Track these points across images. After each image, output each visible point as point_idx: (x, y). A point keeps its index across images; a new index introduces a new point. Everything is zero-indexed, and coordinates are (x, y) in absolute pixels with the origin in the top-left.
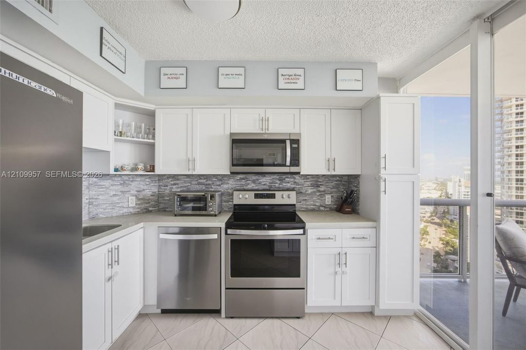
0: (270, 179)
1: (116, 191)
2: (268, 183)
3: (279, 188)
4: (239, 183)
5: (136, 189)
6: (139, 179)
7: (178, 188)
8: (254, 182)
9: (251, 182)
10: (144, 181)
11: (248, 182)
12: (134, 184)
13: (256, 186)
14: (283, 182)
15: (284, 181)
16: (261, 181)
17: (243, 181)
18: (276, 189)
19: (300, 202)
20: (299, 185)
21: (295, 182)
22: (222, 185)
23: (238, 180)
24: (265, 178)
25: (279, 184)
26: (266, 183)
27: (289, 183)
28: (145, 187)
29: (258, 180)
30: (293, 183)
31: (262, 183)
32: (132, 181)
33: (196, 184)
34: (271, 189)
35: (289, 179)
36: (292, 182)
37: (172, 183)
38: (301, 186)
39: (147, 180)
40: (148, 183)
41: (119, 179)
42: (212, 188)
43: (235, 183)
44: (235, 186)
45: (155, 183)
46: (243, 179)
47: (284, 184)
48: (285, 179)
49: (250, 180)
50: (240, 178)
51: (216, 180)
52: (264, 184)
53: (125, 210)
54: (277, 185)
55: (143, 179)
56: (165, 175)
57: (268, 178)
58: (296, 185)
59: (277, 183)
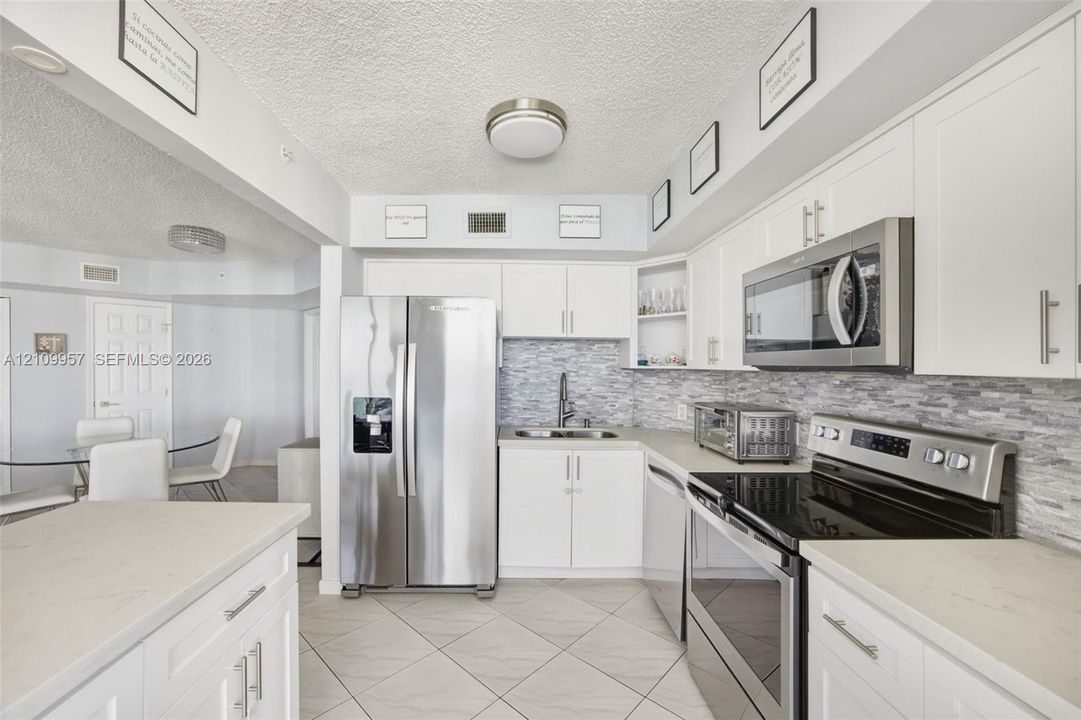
0: (921, 391)
1: (662, 393)
2: (914, 404)
3: (951, 424)
4: (839, 396)
5: (689, 393)
6: (693, 377)
7: (745, 397)
8: (873, 394)
9: (864, 395)
10: (700, 380)
11: (860, 394)
12: (685, 384)
13: (881, 408)
14: (971, 405)
15: (972, 398)
16: (893, 393)
17: (848, 390)
18: (943, 428)
19: (1060, 507)
20: (1048, 424)
21: (1027, 411)
22: (805, 398)
23: (836, 386)
24: (904, 385)
25: (956, 411)
26: (909, 401)
27: (997, 410)
28: (703, 391)
29: (884, 389)
30: (1016, 412)
31: (897, 402)
32: (684, 379)
33: (766, 392)
34: (926, 425)
35: (997, 395)
36: (1009, 405)
37: (739, 386)
38: (1062, 432)
39: (707, 379)
40: (707, 384)
41: (667, 376)
42: (789, 403)
43: (831, 395)
44: (830, 402)
45: (720, 384)
46: (847, 385)
47: (972, 412)
48: (976, 394)
49: (864, 390)
50: (841, 382)
51: (795, 383)
52: (904, 406)
53: (673, 424)
54: (945, 413)
55: (700, 376)
56: (731, 372)
57: (915, 386)
58: (1036, 423)
59: (945, 406)
